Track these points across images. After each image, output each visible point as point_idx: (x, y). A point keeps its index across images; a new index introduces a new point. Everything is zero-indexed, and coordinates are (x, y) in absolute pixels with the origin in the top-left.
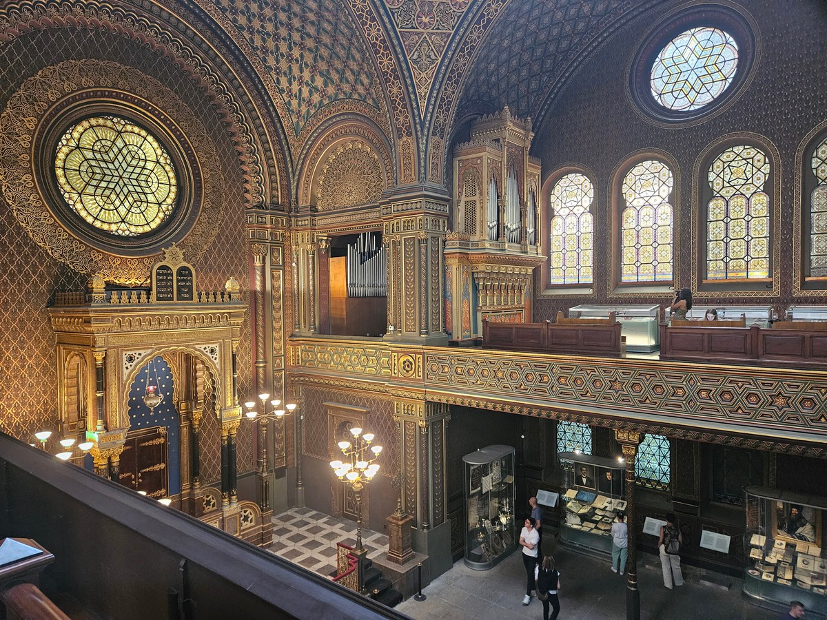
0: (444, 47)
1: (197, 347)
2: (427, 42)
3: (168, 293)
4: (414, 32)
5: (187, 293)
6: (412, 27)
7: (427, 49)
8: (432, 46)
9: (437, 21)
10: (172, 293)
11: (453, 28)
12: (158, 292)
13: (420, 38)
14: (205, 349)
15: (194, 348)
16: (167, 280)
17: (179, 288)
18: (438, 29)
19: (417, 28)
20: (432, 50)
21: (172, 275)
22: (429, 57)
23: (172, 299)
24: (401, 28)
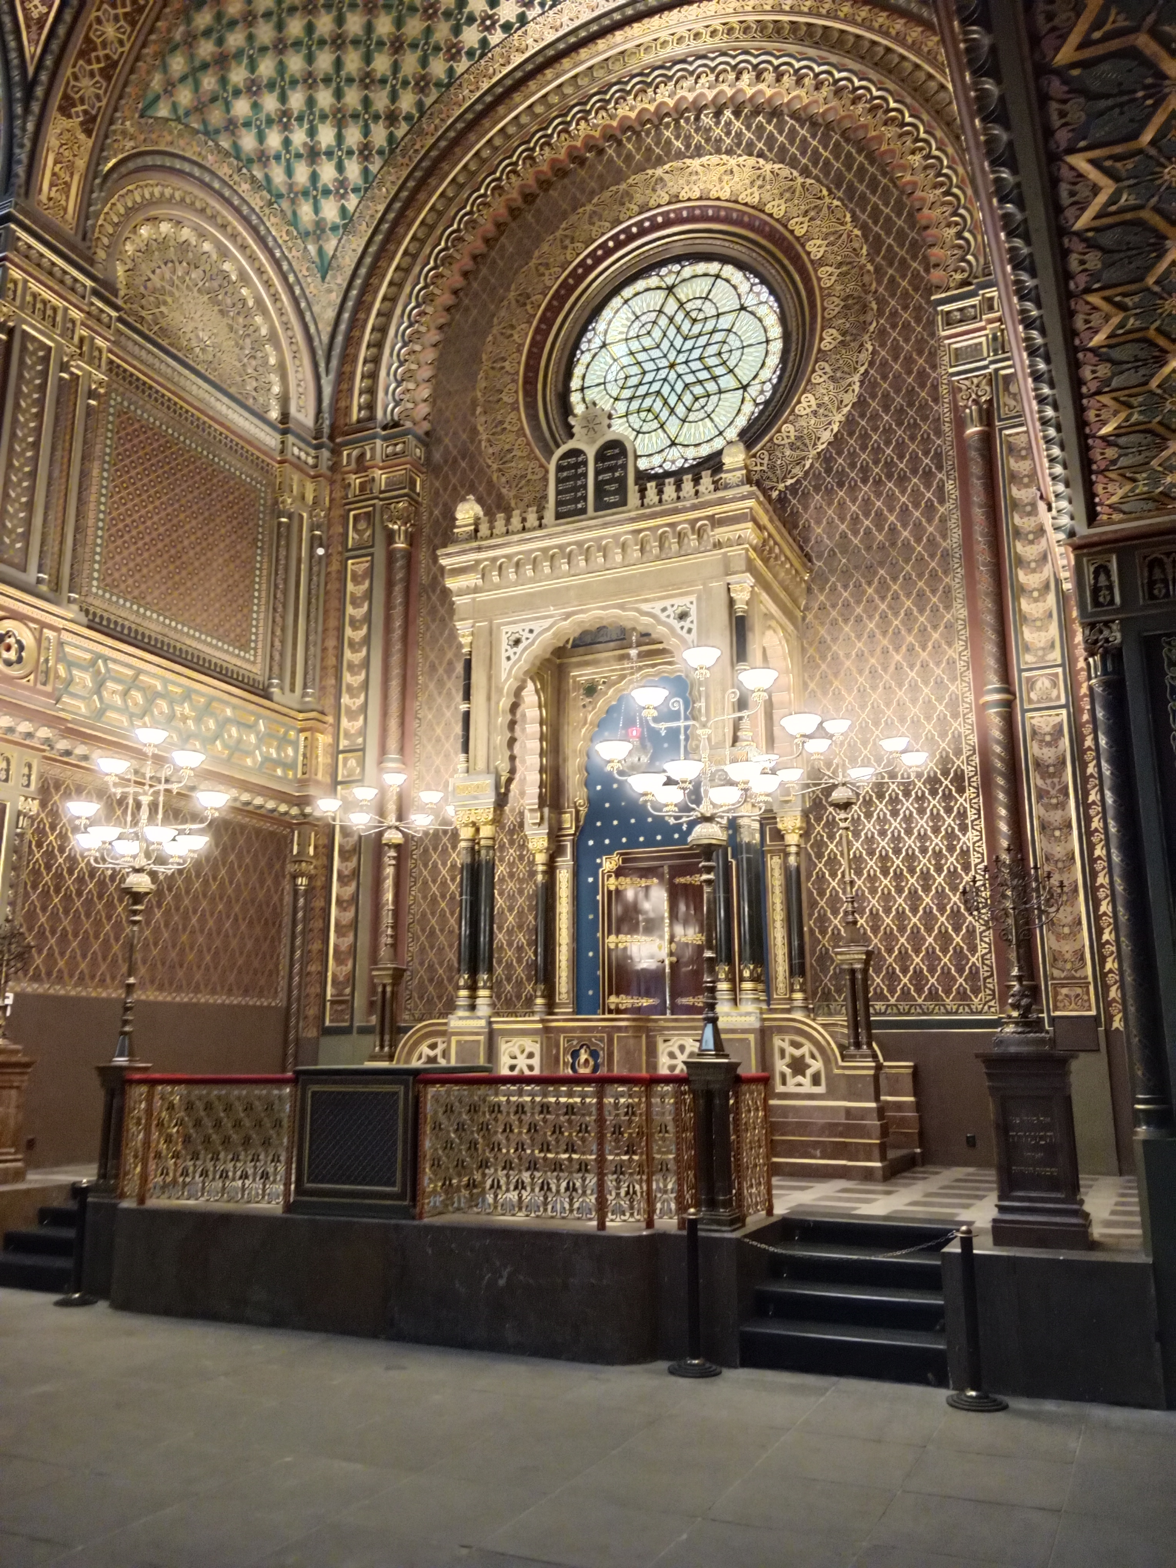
1: (645, 607)
3: (576, 500)
5: (614, 493)
10: (584, 498)
12: (559, 503)
14: (664, 610)
15: (638, 610)
16: (577, 477)
17: (598, 485)
21: (585, 463)
23: (583, 511)
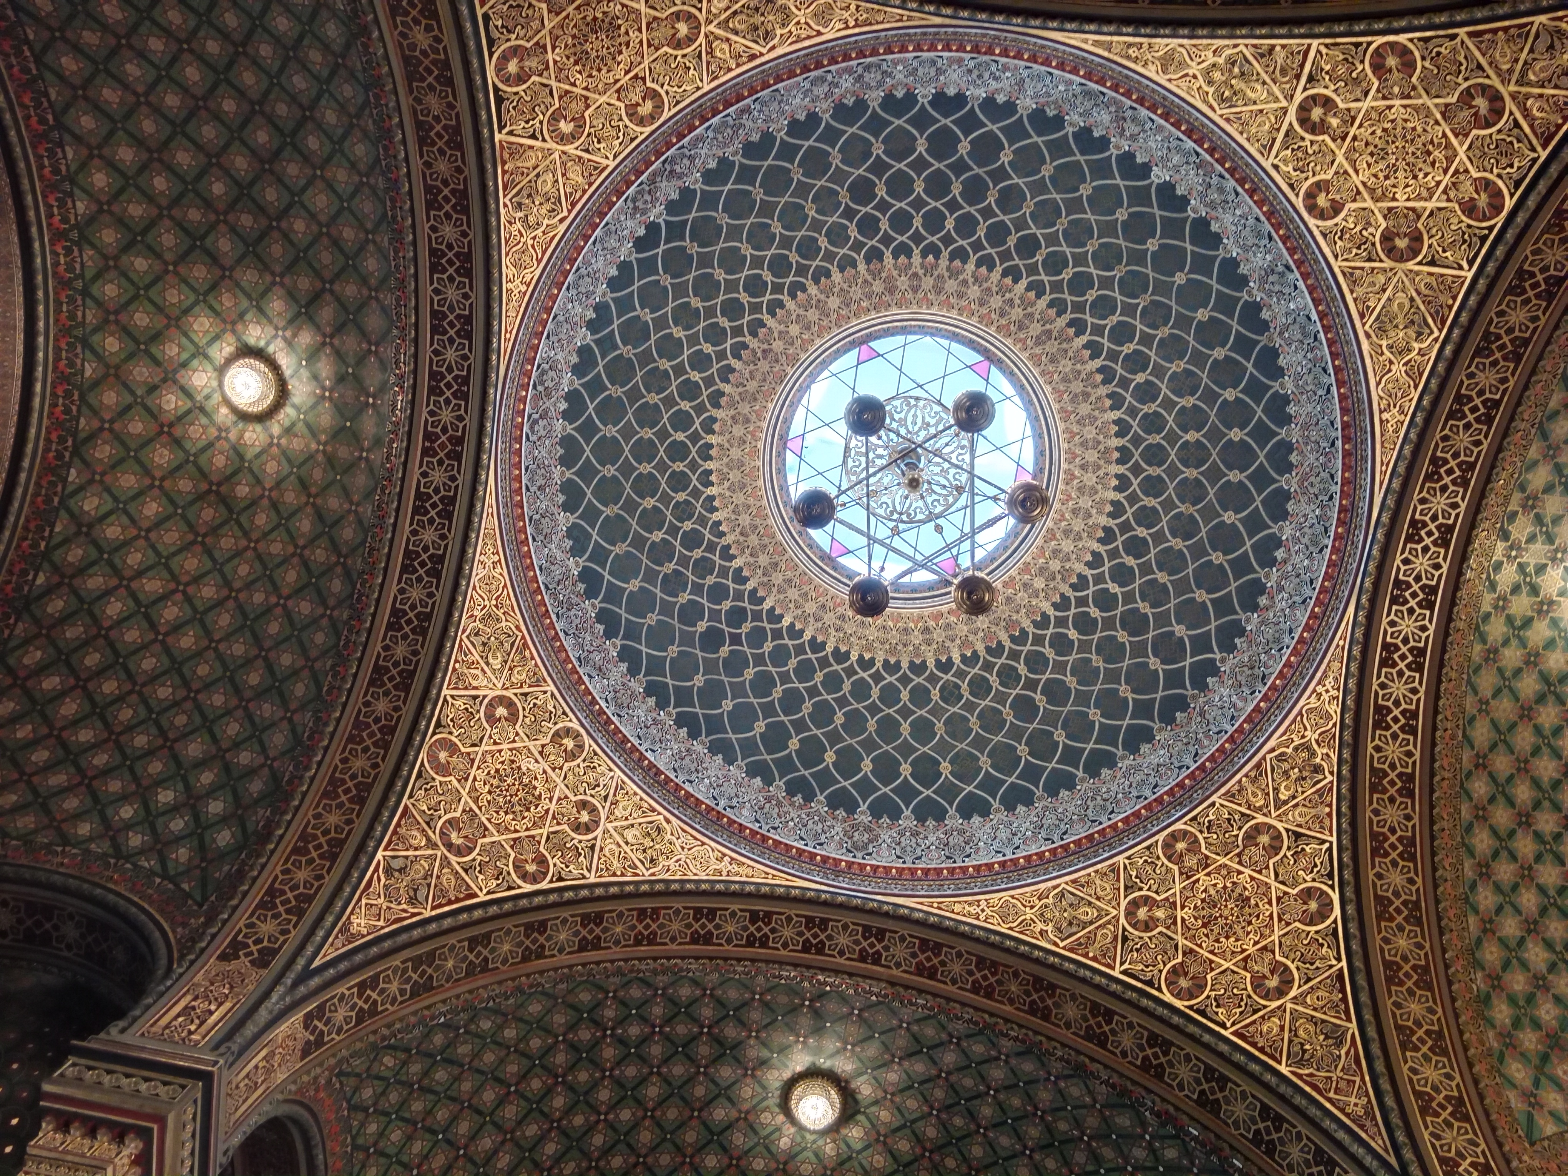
0: (1506, 29)
2: (1523, 74)
4: (1525, 117)
6: (1517, 124)
7: (1538, 66)
8: (1523, 56)
9: (1466, 79)
11: (1453, 37)
13: (1527, 96)
18: (1479, 67)
19: (1511, 113)
20: (1531, 51)
22: (1551, 47)
24: (1533, 150)
